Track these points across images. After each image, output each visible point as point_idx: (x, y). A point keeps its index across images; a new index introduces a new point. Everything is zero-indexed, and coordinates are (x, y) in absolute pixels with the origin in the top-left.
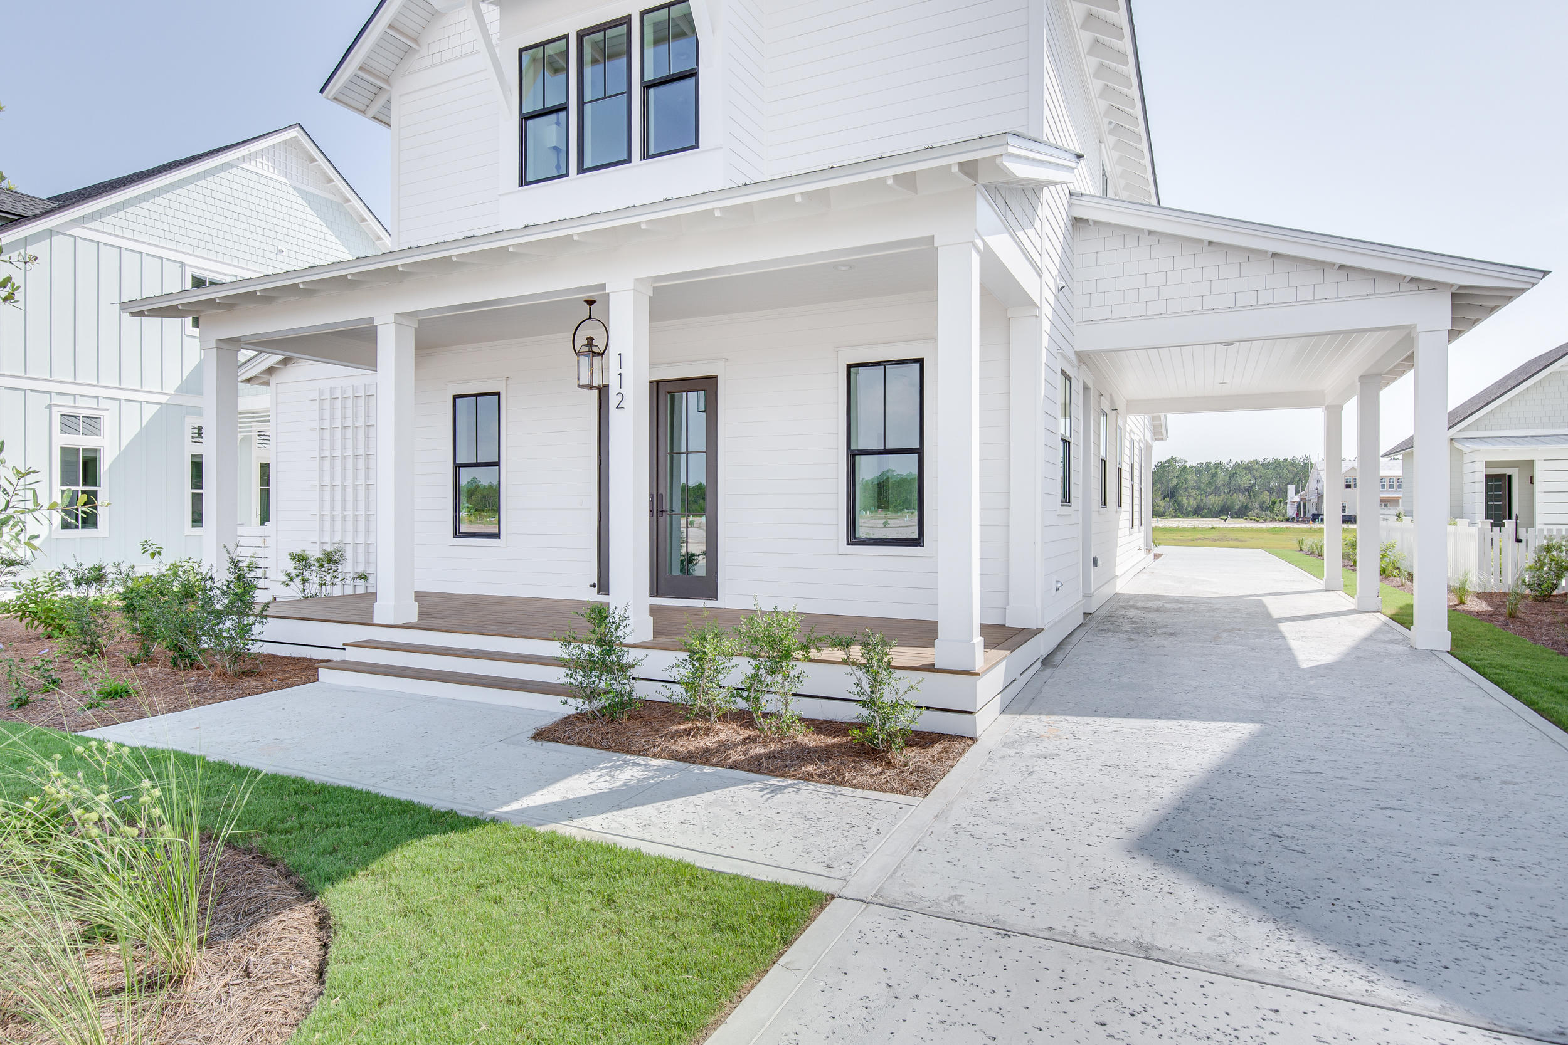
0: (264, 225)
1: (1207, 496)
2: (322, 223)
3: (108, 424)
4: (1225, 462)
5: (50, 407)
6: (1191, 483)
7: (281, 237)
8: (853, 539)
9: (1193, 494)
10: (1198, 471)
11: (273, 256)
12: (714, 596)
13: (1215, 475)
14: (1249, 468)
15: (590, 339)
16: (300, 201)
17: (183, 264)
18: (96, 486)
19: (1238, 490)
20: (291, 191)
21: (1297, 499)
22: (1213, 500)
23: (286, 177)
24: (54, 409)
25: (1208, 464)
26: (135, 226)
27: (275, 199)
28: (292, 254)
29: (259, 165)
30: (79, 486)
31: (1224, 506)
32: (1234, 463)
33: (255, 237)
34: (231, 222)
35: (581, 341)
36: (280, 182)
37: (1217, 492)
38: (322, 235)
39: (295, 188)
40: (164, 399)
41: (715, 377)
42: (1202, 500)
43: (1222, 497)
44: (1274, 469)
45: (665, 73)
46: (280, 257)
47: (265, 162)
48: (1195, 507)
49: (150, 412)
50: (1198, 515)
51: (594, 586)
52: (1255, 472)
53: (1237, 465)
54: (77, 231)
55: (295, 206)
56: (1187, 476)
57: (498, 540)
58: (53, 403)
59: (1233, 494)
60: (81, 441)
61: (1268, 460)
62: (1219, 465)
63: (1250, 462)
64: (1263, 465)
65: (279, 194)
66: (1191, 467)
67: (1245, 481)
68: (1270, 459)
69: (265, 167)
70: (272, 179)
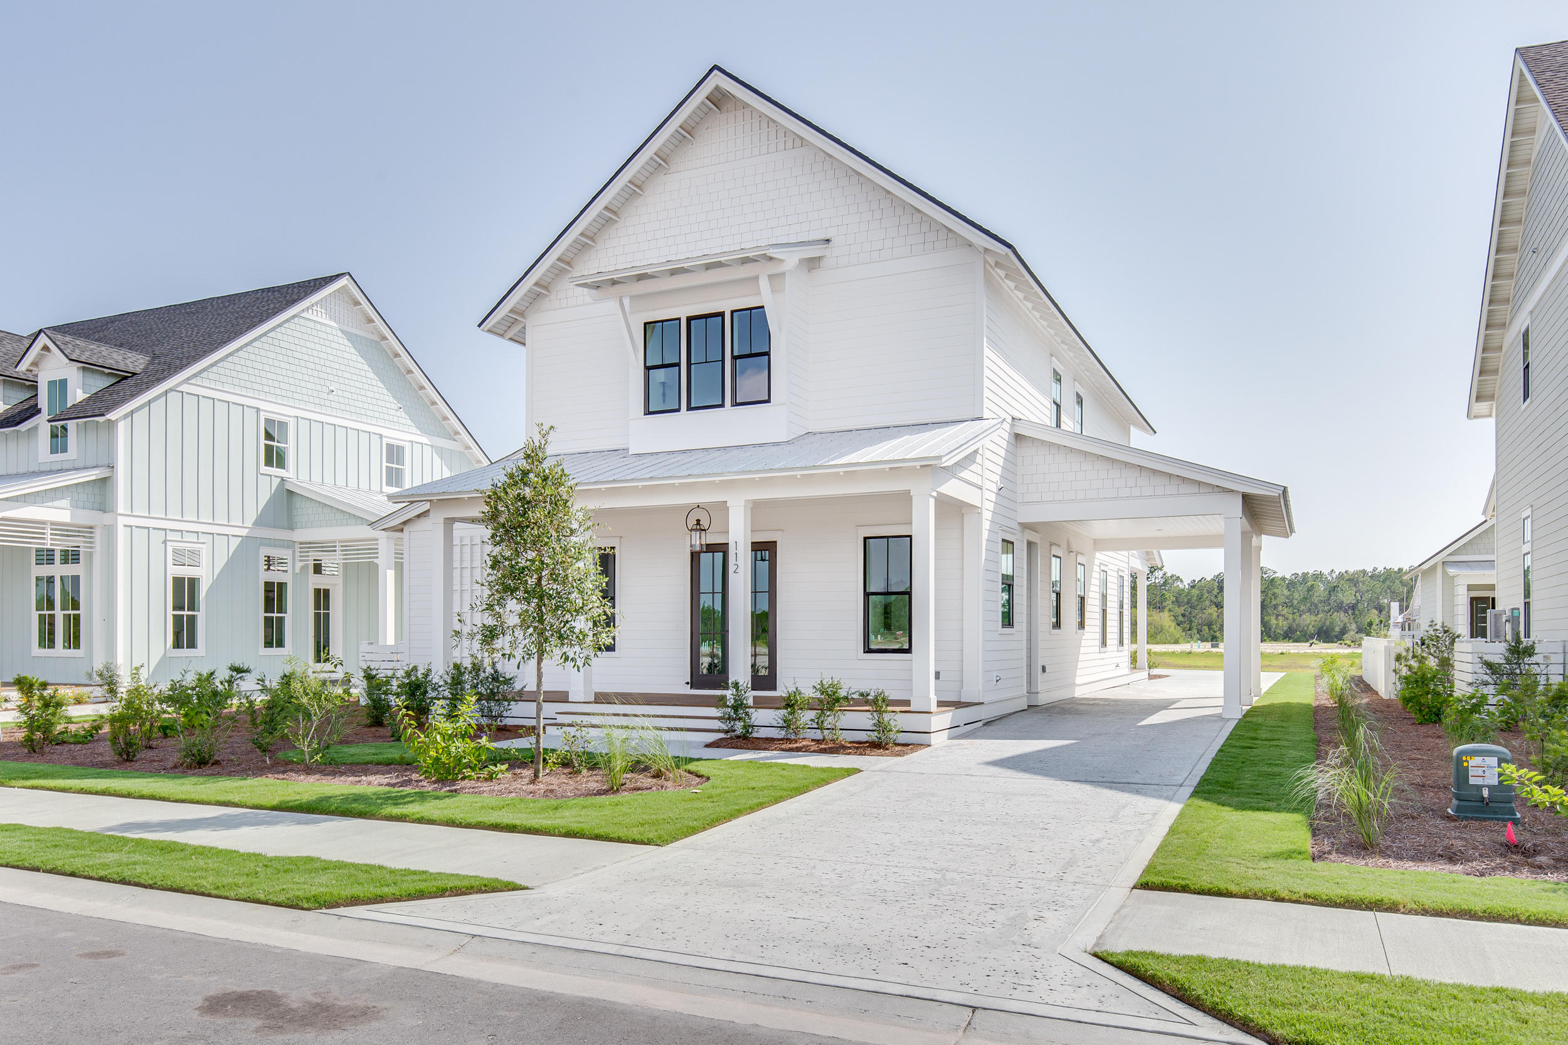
0: (319, 368)
1: (1300, 616)
2: (363, 362)
3: (205, 558)
4: (1326, 572)
5: (165, 542)
6: (1281, 599)
7: (331, 377)
8: (868, 650)
9: (1285, 612)
10: (1291, 585)
11: (325, 396)
12: (775, 689)
13: (1311, 589)
14: (1353, 580)
15: (698, 521)
16: (346, 342)
17: (258, 410)
18: (194, 610)
19: (1340, 607)
20: (340, 333)
21: (1400, 619)
22: (1309, 620)
23: (335, 321)
24: (168, 543)
25: (1305, 575)
26: (223, 379)
27: (327, 343)
28: (340, 393)
29: (315, 312)
30: (184, 610)
31: (1322, 627)
32: (1337, 573)
33: (312, 380)
34: (293, 368)
35: (692, 522)
36: (331, 327)
37: (1313, 610)
38: (363, 373)
39: (342, 331)
40: (244, 532)
41: (776, 542)
42: (1294, 620)
43: (1319, 616)
44: (1384, 582)
45: (748, 352)
46: (331, 397)
47: (319, 309)
48: (1285, 628)
49: (235, 543)
50: (1290, 638)
51: (688, 683)
52: (1361, 585)
53: (1341, 576)
54: (185, 388)
55: (342, 348)
56: (1276, 591)
57: (613, 653)
58: (168, 538)
59: (1333, 613)
60: (186, 572)
61: (1378, 570)
62: (1318, 576)
63: (1357, 573)
64: (1371, 577)
65: (330, 337)
66: (1283, 579)
67: (1348, 597)
68: (1380, 569)
69: (319, 314)
70: (325, 325)
